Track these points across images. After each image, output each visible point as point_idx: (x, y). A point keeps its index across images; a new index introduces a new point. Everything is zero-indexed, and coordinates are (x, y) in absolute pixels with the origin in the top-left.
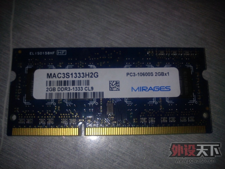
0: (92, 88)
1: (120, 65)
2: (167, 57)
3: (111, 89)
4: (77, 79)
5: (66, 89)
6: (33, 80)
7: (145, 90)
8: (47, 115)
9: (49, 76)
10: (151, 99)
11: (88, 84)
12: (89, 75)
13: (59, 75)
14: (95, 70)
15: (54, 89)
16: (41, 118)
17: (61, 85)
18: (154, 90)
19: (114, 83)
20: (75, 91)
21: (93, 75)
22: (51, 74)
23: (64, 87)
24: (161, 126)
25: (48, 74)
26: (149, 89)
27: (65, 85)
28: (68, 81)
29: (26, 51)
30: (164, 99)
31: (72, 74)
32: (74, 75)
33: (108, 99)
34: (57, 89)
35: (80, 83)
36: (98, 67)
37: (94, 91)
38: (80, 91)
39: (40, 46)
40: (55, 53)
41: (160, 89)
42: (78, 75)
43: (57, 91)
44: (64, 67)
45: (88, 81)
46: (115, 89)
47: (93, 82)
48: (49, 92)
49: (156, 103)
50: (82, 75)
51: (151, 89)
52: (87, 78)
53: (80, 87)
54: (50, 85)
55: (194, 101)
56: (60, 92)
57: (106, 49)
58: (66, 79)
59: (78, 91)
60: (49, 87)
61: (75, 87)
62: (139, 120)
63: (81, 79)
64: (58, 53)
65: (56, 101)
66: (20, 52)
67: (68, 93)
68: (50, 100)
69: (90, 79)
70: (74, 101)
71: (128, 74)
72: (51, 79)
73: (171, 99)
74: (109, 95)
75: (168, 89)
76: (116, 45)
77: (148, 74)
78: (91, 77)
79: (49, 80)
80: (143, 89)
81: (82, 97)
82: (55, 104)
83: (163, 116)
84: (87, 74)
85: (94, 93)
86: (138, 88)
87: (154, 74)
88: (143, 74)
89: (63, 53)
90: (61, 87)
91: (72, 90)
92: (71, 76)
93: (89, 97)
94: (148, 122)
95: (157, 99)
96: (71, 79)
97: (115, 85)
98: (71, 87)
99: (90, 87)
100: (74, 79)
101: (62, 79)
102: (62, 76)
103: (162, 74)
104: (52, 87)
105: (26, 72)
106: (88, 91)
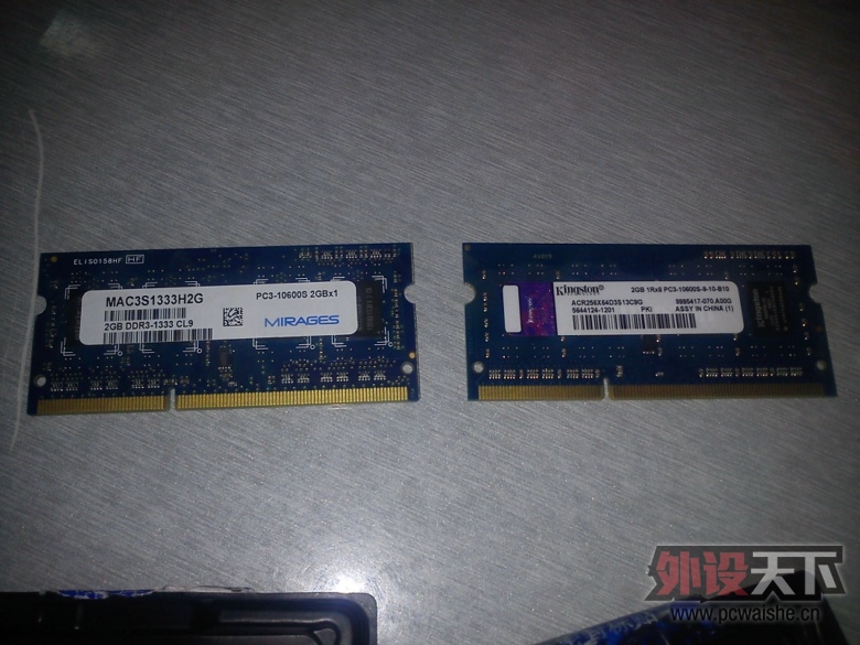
0: (191, 323)
1: (247, 279)
2: (337, 262)
3: (226, 323)
4: (163, 306)
5: (141, 325)
6: (80, 310)
7: (289, 323)
8: (106, 374)
9: (110, 302)
10: (302, 340)
11: (184, 315)
12: (185, 299)
13: (130, 301)
14: (196, 289)
15: (119, 327)
16: (94, 379)
17: (133, 319)
18: (307, 323)
19: (233, 312)
20: (158, 329)
21: (192, 299)
22: (114, 299)
23: (138, 322)
24: (319, 388)
25: (108, 299)
26: (299, 322)
27: (139, 318)
28: (145, 311)
29: (66, 257)
30: (327, 339)
31: (153, 298)
32: (157, 300)
33: (221, 342)
34: (124, 326)
35: (167, 313)
36: (203, 284)
37: (193, 328)
38: (168, 328)
39: (94, 249)
40: (123, 261)
41: (319, 321)
42: (165, 300)
43: (124, 330)
44: (138, 286)
45: (184, 310)
46: (234, 323)
47: (193, 311)
48: (110, 331)
49: (313, 347)
50: (172, 299)
51: (301, 321)
52: (182, 305)
53: (168, 320)
54: (112, 320)
55: (387, 342)
56: (131, 330)
57: (220, 250)
58: (141, 307)
59: (163, 329)
60: (111, 323)
61: (158, 321)
62: (279, 379)
63: (170, 306)
64: (128, 260)
65: (123, 347)
66: (54, 259)
67: (146, 333)
68: (111, 347)
69: (187, 306)
70: (156, 347)
71: (258, 295)
72: (113, 308)
73: (340, 338)
74: (221, 333)
75: (334, 320)
76: (240, 243)
77: (297, 295)
78: (189, 302)
79: (110, 309)
80: (287, 321)
81: (171, 339)
82: (120, 354)
83: (325, 370)
84: (182, 297)
85: (194, 331)
86: (278, 320)
87: (309, 294)
88: (288, 295)
89: (138, 259)
90: (132, 322)
91: (153, 326)
92: (151, 301)
93: (185, 339)
94: (295, 381)
95: (315, 339)
96: (150, 307)
97: (233, 316)
98: (152, 322)
99: (187, 320)
100: (156, 306)
101: (134, 307)
102: (135, 301)
103: (324, 293)
104: (116, 322)
105: (67, 296)
106: (182, 328)
